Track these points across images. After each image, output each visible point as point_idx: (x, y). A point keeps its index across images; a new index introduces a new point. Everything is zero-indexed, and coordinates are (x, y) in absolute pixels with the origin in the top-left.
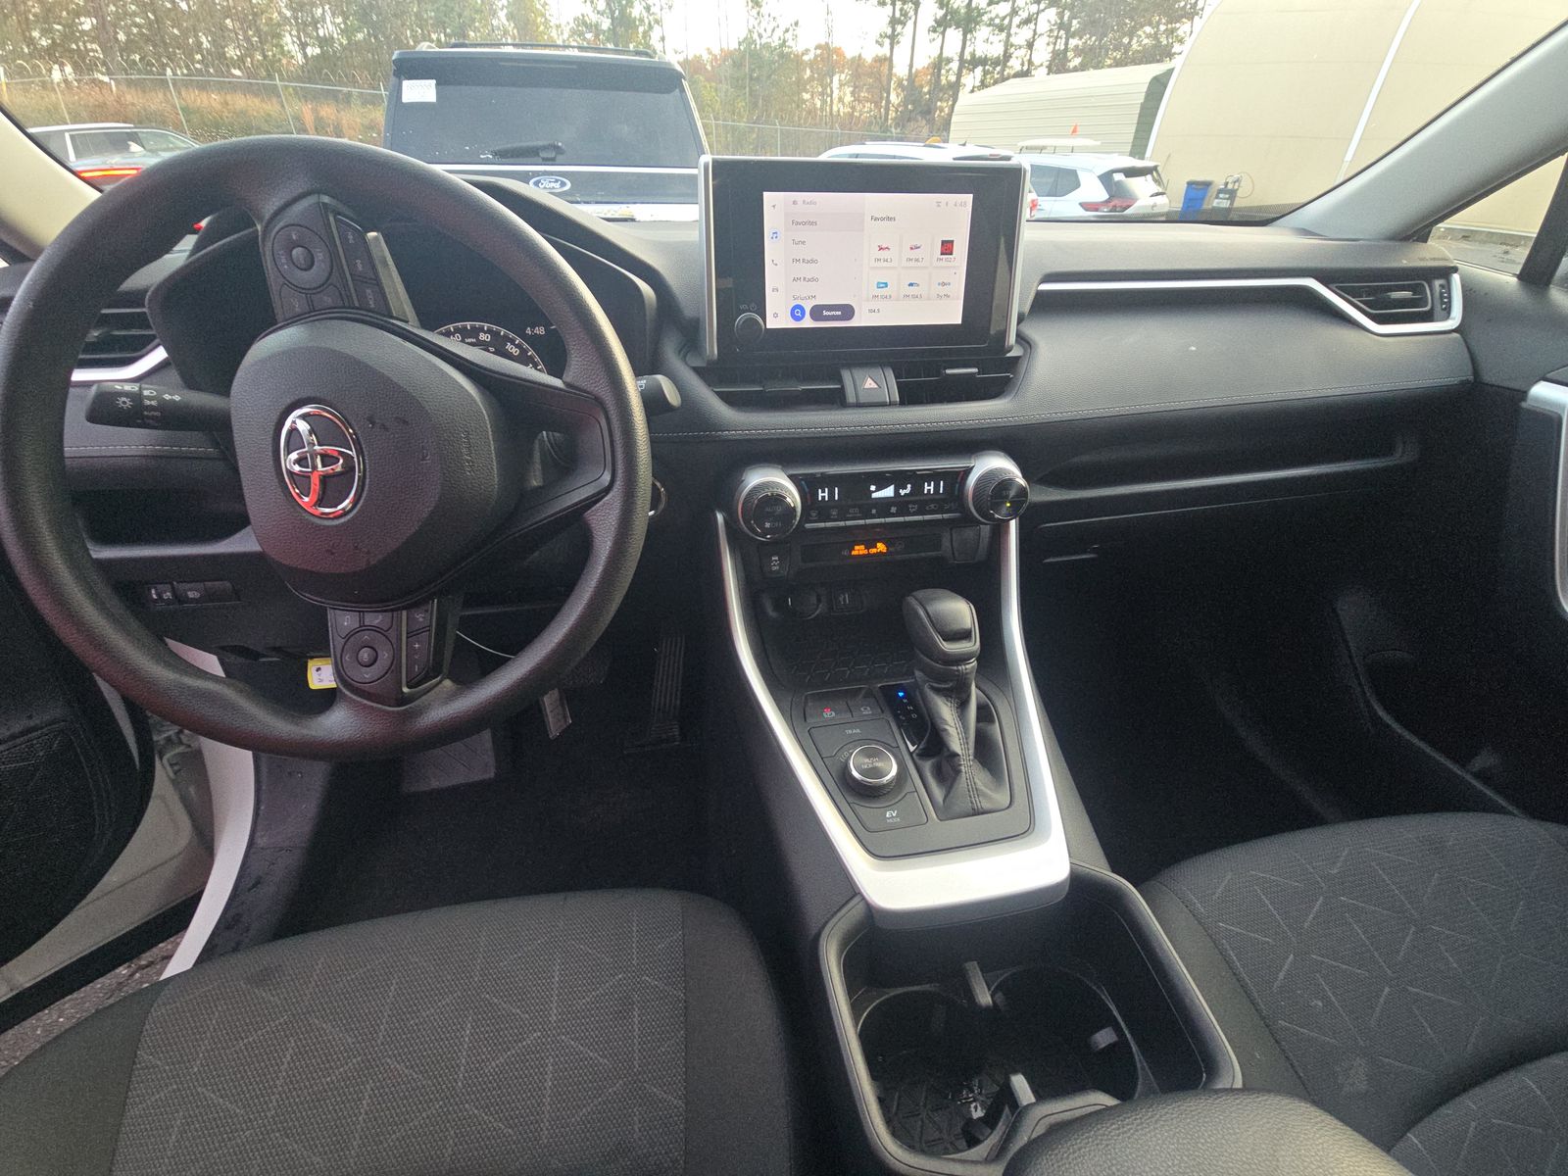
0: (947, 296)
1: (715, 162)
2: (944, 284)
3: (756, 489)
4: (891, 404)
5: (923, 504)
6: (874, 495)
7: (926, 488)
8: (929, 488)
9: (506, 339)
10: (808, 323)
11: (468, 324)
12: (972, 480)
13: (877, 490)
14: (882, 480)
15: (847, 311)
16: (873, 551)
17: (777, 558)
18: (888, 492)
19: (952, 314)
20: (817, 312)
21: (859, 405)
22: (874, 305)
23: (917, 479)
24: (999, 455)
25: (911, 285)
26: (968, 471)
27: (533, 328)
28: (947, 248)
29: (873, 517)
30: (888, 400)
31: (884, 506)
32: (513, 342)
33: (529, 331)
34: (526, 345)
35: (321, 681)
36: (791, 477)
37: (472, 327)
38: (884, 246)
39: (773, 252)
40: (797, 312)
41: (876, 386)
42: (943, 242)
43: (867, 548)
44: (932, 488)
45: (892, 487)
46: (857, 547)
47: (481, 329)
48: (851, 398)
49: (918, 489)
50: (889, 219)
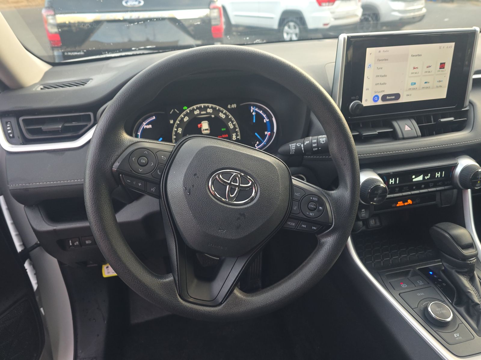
0: (441, 86)
1: (348, 37)
2: (440, 81)
3: (366, 182)
4: (417, 137)
5: (435, 183)
6: (414, 180)
7: (437, 175)
8: (438, 175)
9: (219, 111)
10: (380, 102)
11: (202, 105)
12: (458, 170)
13: (415, 178)
14: (417, 173)
15: (397, 96)
16: (406, 204)
17: (364, 210)
18: (420, 178)
19: (442, 94)
20: (384, 98)
21: (404, 139)
22: (409, 92)
23: (433, 170)
24: (466, 157)
25: (426, 83)
26: (455, 166)
27: (231, 105)
28: (442, 66)
29: (414, 190)
30: (416, 135)
31: (418, 185)
32: (222, 112)
33: (229, 107)
34: (228, 113)
35: (108, 273)
36: (380, 175)
37: (204, 107)
38: (416, 67)
39: (368, 73)
40: (376, 98)
41: (410, 129)
42: (441, 64)
43: (404, 202)
44: (439, 175)
45: (422, 176)
46: (399, 203)
47: (208, 107)
48: (400, 136)
49: (433, 176)
50: (419, 55)
